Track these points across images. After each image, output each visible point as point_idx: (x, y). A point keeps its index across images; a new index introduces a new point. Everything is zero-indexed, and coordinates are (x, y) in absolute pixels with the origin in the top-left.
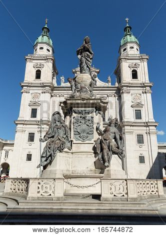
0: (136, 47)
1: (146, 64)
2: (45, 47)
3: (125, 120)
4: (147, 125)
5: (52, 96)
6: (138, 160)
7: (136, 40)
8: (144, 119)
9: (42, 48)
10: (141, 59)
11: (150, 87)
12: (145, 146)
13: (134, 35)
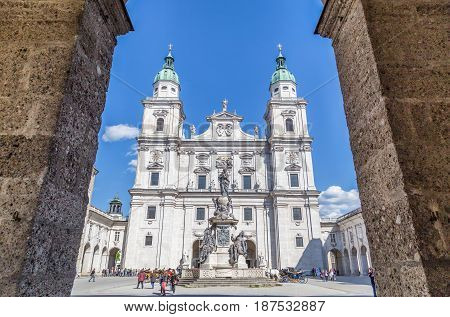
0: (291, 86)
1: (304, 111)
2: (170, 86)
3: (278, 188)
4: (305, 195)
5: (179, 154)
6: (294, 242)
7: (292, 77)
8: (302, 187)
9: (164, 88)
10: (298, 104)
11: (310, 142)
12: (303, 224)
13: (289, 70)
